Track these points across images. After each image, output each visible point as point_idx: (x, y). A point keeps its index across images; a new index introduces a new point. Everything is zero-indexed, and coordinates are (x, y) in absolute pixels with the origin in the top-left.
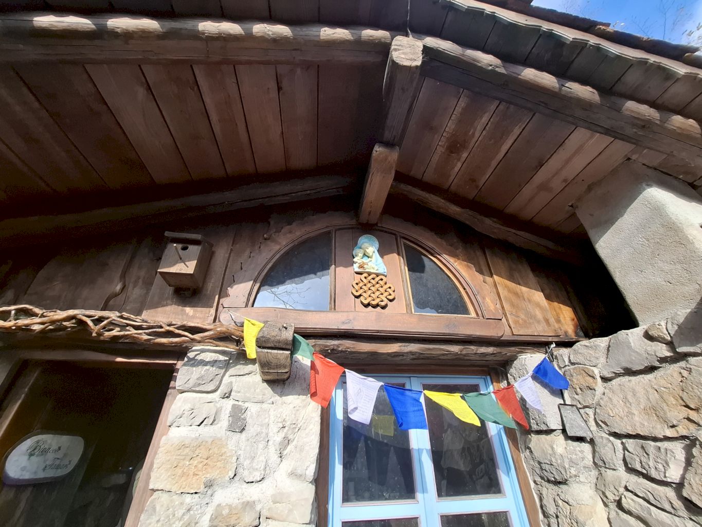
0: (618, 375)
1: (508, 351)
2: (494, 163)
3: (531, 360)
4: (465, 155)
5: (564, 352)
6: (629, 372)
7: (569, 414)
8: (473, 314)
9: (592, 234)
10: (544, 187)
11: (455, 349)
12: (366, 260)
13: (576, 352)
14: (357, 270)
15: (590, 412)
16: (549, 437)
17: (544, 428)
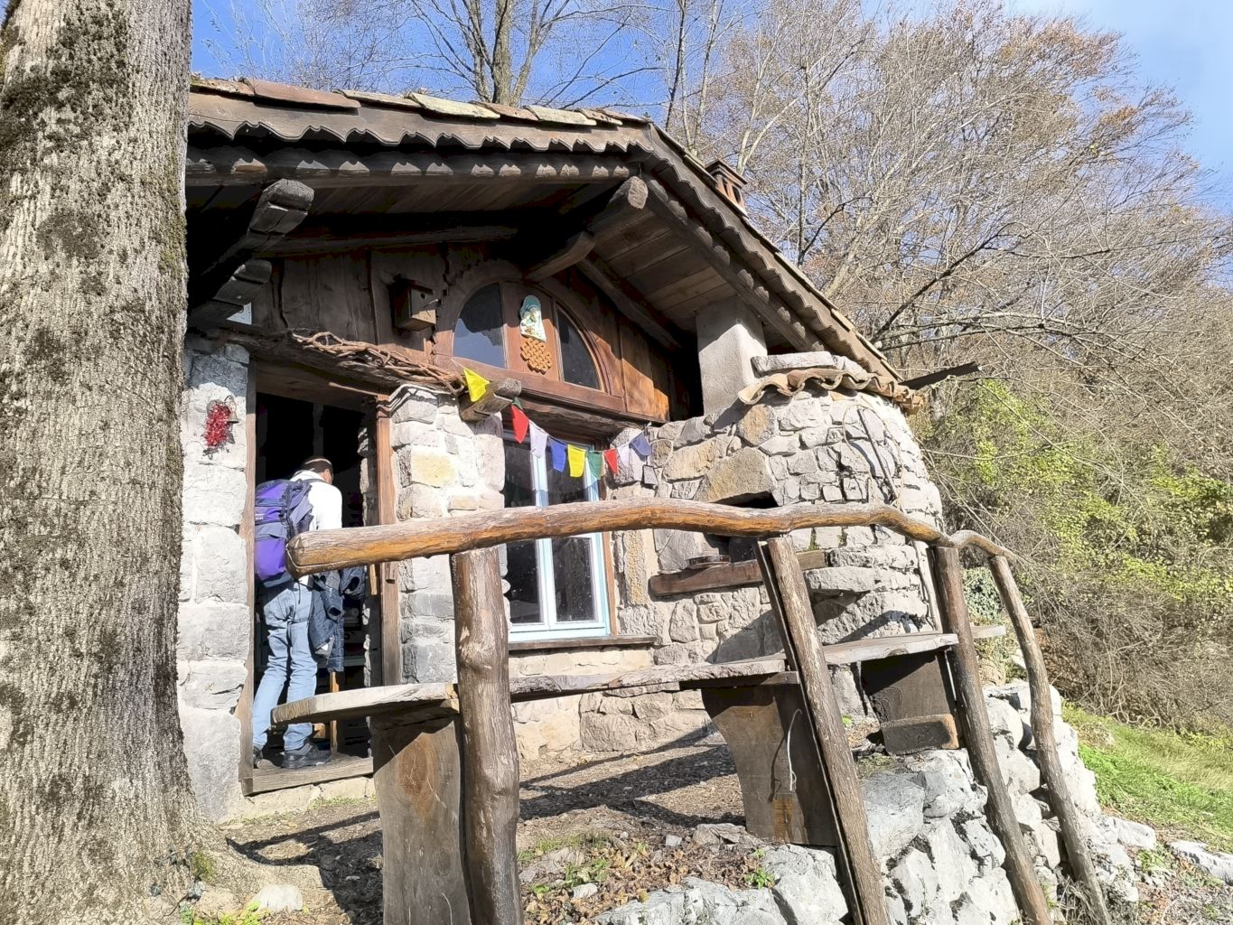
0: (683, 445)
1: (618, 424)
2: (655, 260)
3: (633, 432)
4: (635, 245)
5: (656, 430)
6: (690, 443)
7: (649, 473)
8: (603, 390)
9: (700, 341)
10: (682, 291)
11: (587, 416)
12: (531, 324)
13: (664, 430)
14: (524, 333)
15: (661, 470)
16: (631, 487)
17: (630, 480)
